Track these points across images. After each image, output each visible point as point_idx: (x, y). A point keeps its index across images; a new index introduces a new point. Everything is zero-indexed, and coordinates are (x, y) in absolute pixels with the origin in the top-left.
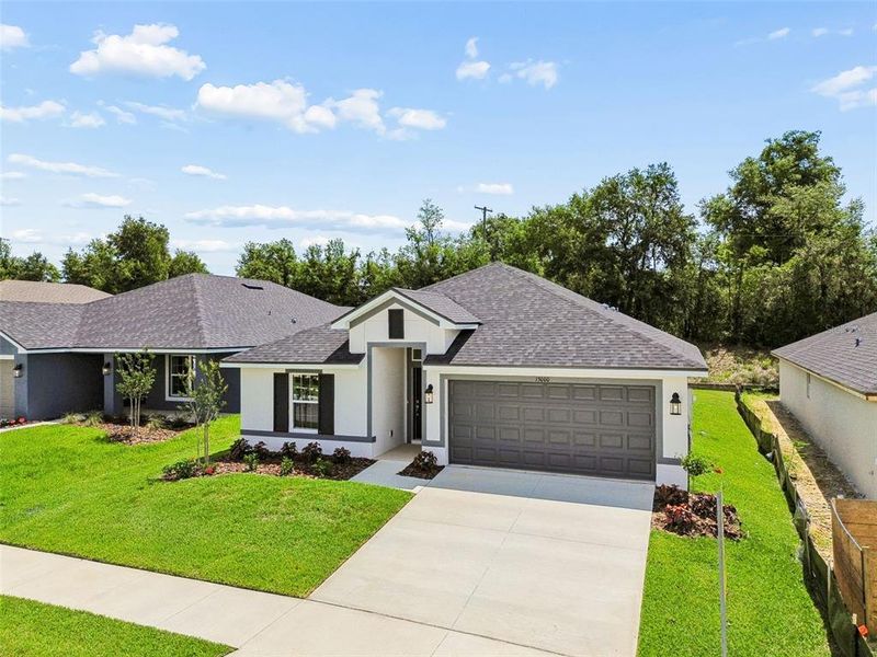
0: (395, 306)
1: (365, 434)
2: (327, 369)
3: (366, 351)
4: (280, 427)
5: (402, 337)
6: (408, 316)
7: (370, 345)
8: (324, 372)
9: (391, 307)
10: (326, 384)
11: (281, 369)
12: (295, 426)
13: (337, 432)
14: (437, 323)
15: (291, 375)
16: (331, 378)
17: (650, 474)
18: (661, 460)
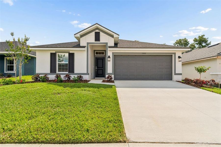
0: (97, 31)
1: (86, 72)
3: (86, 45)
5: (100, 41)
6: (101, 34)
7: (88, 43)
8: (70, 52)
9: (96, 31)
10: (71, 56)
12: (59, 71)
13: (75, 72)
14: (112, 36)
15: (57, 54)
16: (73, 54)
17: (171, 79)
18: (176, 74)
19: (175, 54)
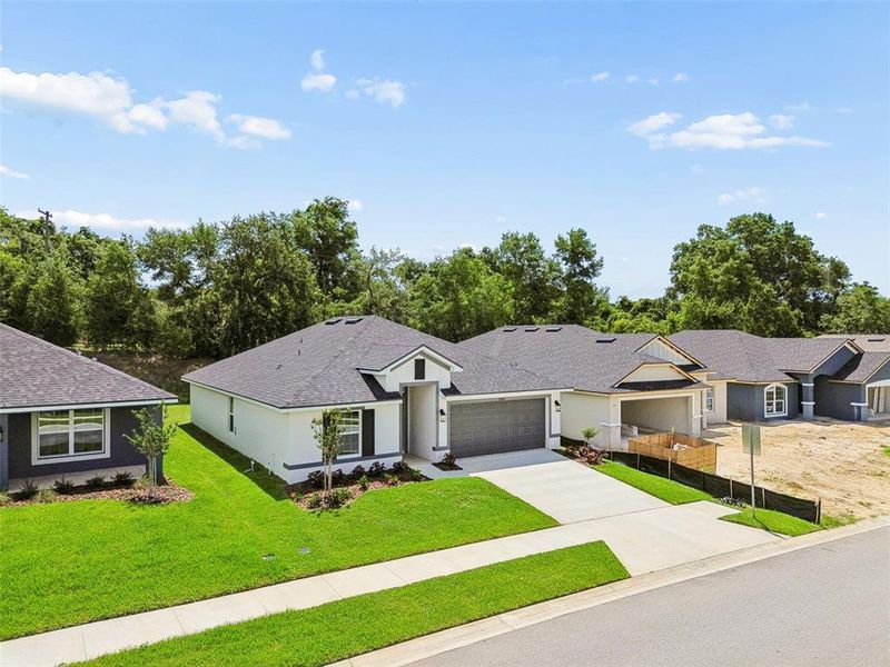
0: (420, 357)
1: (397, 450)
2: (368, 406)
3: (398, 390)
4: (330, 457)
5: (423, 378)
6: (427, 361)
7: (401, 385)
8: (366, 409)
9: (417, 358)
10: (369, 416)
11: (329, 409)
12: (339, 454)
13: (376, 454)
14: (448, 368)
16: (372, 412)
17: (542, 445)
18: (551, 436)
19: (550, 396)
